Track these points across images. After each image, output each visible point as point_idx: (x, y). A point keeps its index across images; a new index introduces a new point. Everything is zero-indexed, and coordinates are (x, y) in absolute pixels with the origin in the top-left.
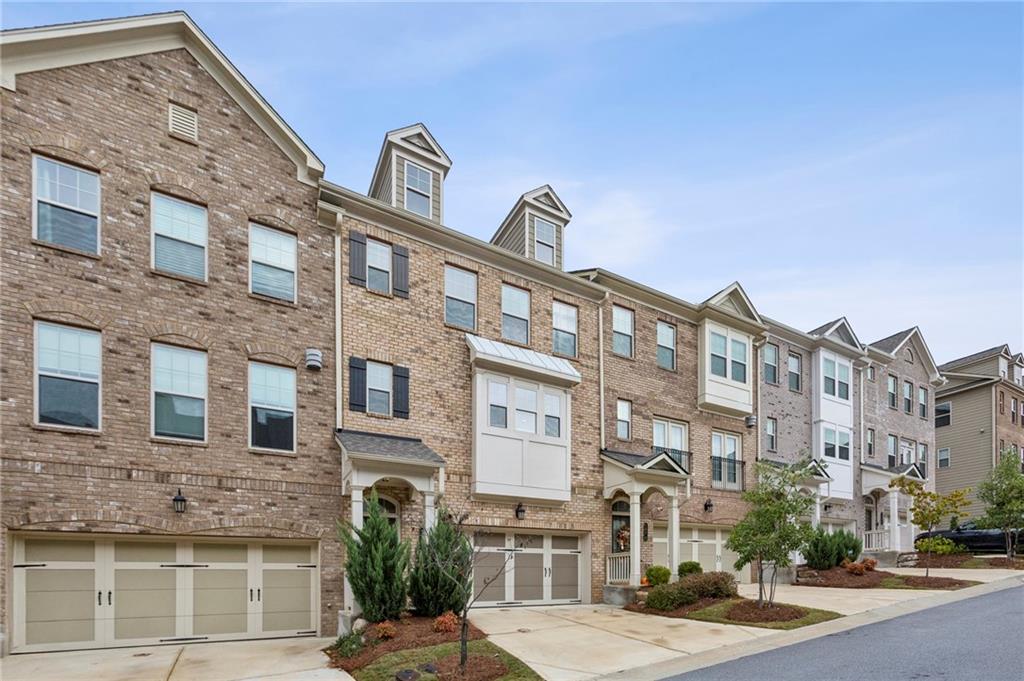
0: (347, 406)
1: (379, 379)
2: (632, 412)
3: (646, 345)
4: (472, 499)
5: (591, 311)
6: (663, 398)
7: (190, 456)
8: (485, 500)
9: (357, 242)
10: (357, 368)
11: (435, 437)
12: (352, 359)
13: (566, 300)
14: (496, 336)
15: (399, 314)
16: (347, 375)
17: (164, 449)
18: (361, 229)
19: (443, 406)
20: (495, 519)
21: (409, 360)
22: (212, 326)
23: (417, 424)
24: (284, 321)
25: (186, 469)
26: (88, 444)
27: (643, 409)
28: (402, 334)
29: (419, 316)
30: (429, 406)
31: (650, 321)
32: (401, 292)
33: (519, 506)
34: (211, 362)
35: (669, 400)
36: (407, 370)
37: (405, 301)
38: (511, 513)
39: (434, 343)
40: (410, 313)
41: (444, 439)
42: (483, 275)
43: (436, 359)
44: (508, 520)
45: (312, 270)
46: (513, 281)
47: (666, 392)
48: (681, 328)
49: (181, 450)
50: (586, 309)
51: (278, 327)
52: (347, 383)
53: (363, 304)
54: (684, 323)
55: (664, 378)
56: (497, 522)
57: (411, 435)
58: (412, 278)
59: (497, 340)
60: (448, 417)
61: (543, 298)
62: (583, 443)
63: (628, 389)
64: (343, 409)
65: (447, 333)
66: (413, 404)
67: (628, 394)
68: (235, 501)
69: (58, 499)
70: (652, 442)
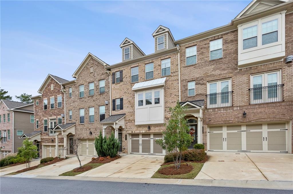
0: (112, 110)
1: (118, 102)
2: (196, 84)
3: (203, 55)
4: (137, 126)
5: (176, 56)
6: (213, 73)
7: (92, 125)
8: (140, 126)
9: (114, 74)
10: (114, 101)
11: (129, 112)
12: (113, 100)
13: (165, 58)
14: (143, 80)
15: (121, 86)
16: (112, 104)
17: (90, 125)
18: (114, 71)
19: (130, 104)
20: (144, 131)
21: (123, 96)
22: (94, 102)
23: (125, 110)
24: (103, 97)
25: (92, 127)
26: (83, 125)
27: (201, 82)
28: (122, 90)
29: (125, 84)
30: (127, 105)
31: (205, 44)
32: (121, 80)
33: (149, 127)
34: (95, 108)
35: (218, 72)
36: (123, 98)
37: (122, 82)
38: (147, 129)
39: (128, 89)
40: (123, 85)
41: (131, 112)
42: (140, 66)
43: (129, 93)
44: (146, 131)
45: (107, 85)
46: (148, 62)
47: (214, 70)
48: (225, 37)
49: (91, 124)
50: (173, 57)
51: (102, 98)
52: (112, 105)
53: (115, 87)
54: (227, 34)
55: (214, 64)
56: (144, 132)
57: (124, 113)
58: (124, 76)
59: (144, 81)
60: (131, 106)
61: (157, 62)
62: (172, 102)
63: (193, 76)
64: (111, 111)
65: (131, 85)
66: (124, 106)
67: (192, 78)
68: (97, 132)
69: (81, 134)
70: (206, 93)
